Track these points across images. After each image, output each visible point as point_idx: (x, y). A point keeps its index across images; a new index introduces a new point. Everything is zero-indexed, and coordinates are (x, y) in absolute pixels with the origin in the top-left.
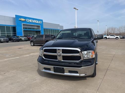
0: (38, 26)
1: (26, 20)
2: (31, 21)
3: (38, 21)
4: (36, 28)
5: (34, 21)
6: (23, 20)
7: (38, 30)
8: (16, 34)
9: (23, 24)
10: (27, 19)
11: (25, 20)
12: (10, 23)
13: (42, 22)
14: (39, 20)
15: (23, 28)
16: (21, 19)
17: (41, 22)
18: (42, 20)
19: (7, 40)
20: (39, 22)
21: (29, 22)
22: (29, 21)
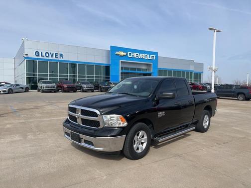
0: (148, 65)
1: (127, 54)
2: (135, 55)
3: (148, 56)
4: (144, 67)
5: (141, 56)
6: (122, 53)
7: (147, 72)
8: (109, 78)
9: (121, 62)
10: (129, 53)
11: (125, 54)
12: (102, 60)
13: (157, 57)
14: (150, 53)
15: (122, 68)
16: (118, 53)
17: (154, 56)
18: (156, 54)
19: (92, 87)
20: (151, 57)
21: (133, 58)
22: (132, 55)
